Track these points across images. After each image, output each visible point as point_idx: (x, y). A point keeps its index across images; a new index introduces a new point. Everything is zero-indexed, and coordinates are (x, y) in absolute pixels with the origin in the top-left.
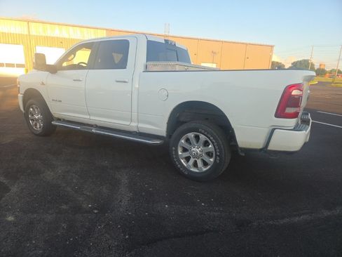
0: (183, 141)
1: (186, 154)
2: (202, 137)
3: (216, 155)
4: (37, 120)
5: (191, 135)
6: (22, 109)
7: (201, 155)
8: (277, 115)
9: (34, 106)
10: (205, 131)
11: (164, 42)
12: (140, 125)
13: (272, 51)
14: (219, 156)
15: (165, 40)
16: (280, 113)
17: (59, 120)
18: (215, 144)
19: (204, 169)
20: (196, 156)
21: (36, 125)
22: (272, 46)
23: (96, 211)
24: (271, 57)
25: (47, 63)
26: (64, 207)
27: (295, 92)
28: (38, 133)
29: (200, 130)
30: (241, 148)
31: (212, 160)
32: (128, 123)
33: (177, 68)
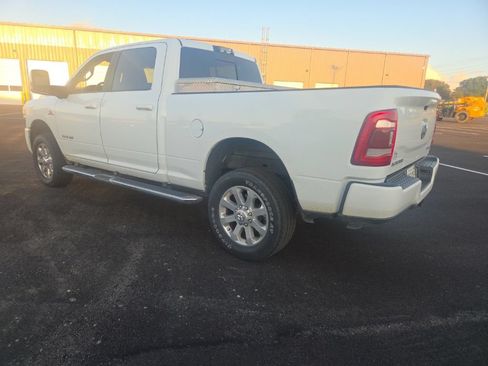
0: (225, 199)
1: (231, 219)
2: (251, 194)
3: (270, 221)
4: (47, 164)
5: (237, 190)
6: (30, 149)
7: (250, 221)
8: (355, 161)
9: (43, 145)
10: (254, 184)
11: (212, 49)
12: (171, 174)
13: (425, 64)
14: (273, 223)
15: (215, 47)
16: (359, 158)
17: (73, 164)
18: (268, 204)
19: (255, 242)
20: (243, 222)
21: (46, 171)
22: (426, 57)
23: (72, 300)
24: (423, 73)
25: (51, 84)
26: (33, 291)
27: (381, 124)
28: (48, 182)
29: (247, 182)
30: (306, 212)
31: (265, 228)
32: (154, 170)
33: (218, 87)
